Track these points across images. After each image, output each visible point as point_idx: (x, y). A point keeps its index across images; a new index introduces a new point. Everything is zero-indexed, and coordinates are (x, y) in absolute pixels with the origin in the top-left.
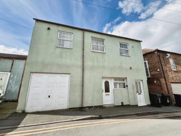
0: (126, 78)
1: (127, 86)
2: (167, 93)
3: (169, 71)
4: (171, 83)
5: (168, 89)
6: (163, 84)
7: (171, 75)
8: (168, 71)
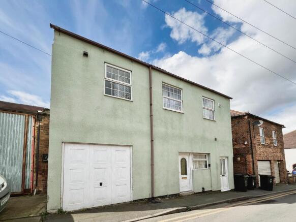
0: (209, 154)
1: (209, 165)
2: (252, 173)
3: (258, 145)
4: (258, 160)
5: (254, 168)
6: (249, 162)
7: (259, 150)
8: (256, 145)
